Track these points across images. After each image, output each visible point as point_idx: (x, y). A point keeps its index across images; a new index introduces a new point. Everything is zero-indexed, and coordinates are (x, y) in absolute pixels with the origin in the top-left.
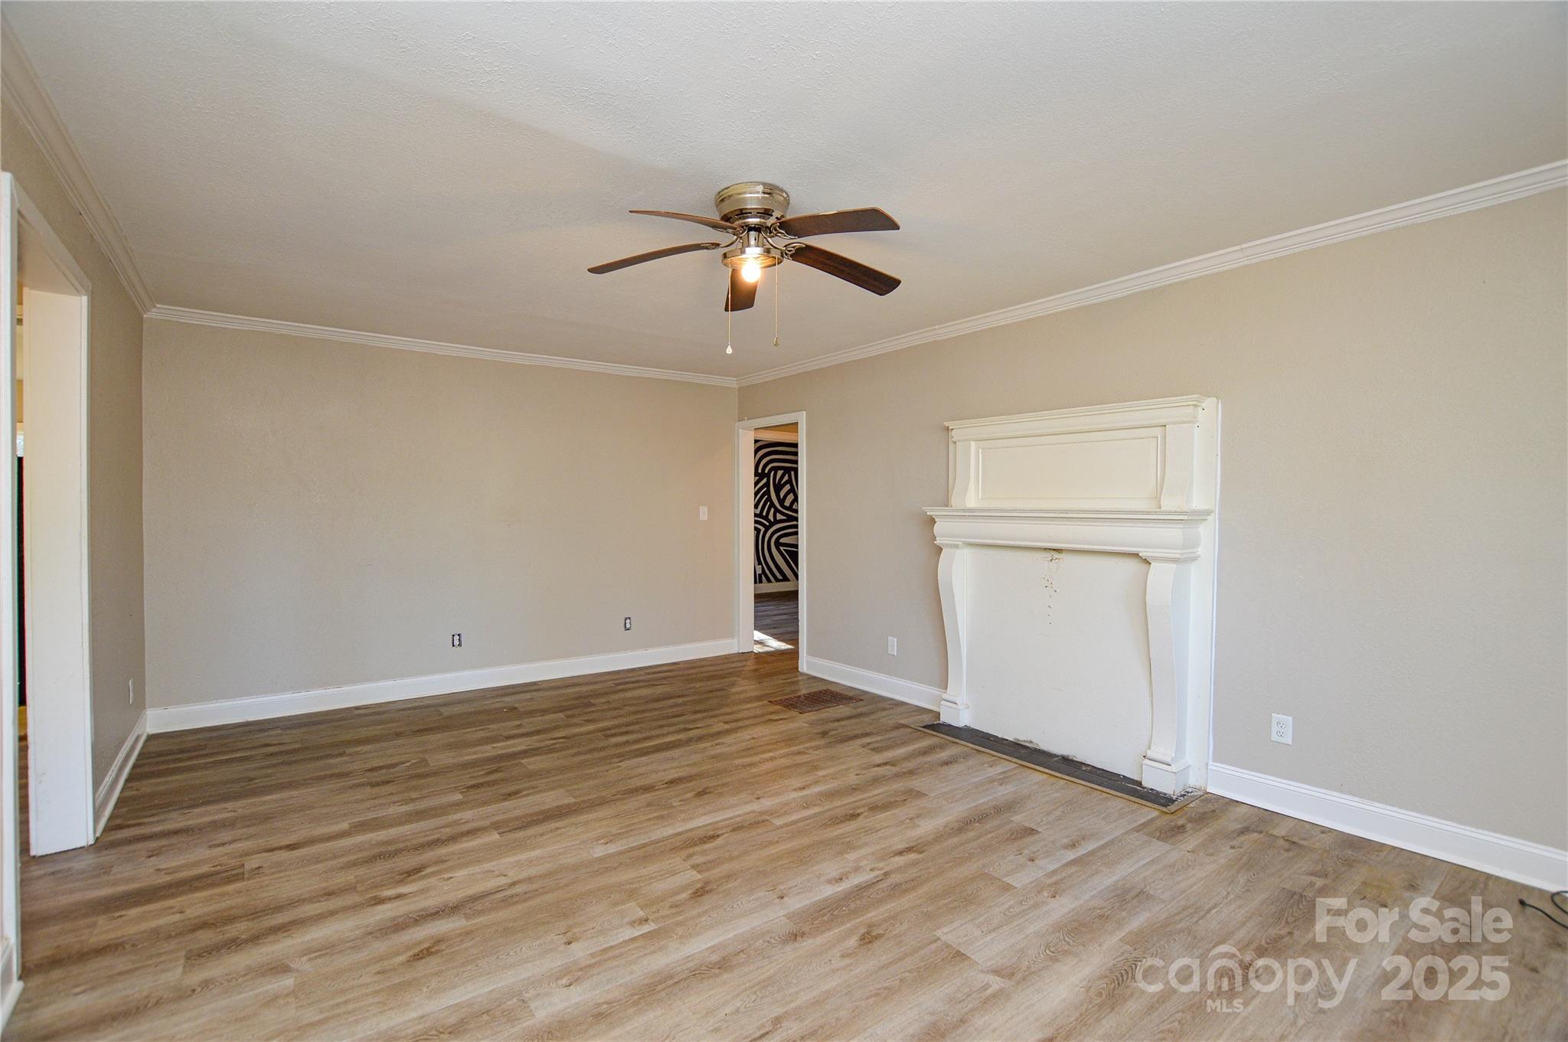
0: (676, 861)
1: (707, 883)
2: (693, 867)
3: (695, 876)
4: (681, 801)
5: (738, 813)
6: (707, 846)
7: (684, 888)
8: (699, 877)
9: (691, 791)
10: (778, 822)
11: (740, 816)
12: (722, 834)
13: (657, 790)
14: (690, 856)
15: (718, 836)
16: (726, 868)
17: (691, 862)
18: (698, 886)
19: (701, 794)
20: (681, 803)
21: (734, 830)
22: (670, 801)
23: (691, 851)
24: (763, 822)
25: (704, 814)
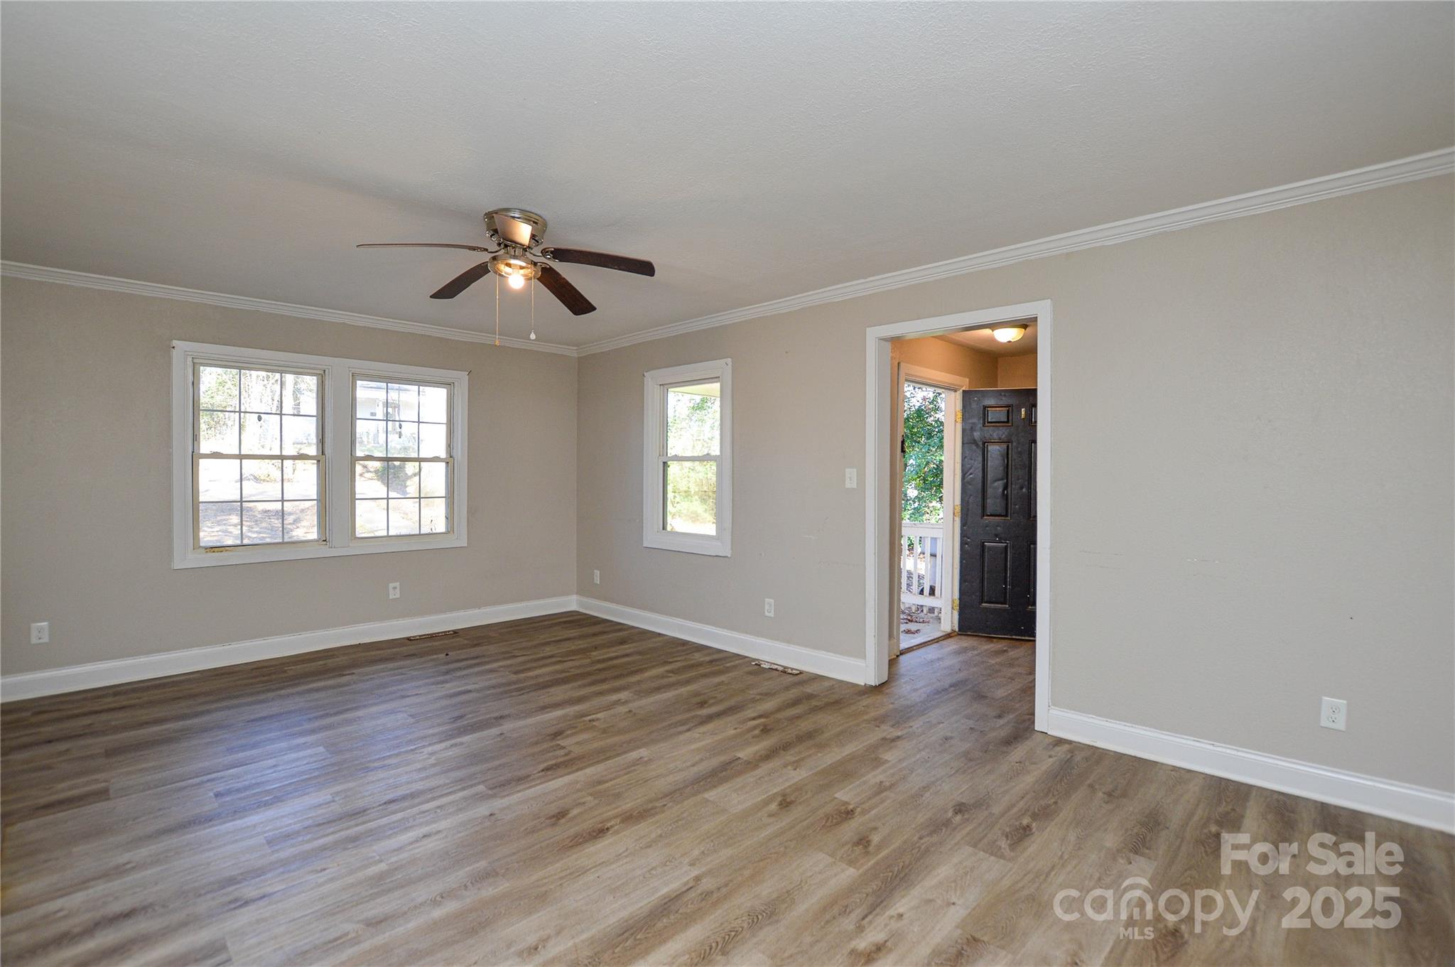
0: (577, 751)
1: (553, 739)
2: (564, 748)
3: (562, 743)
4: (584, 803)
5: (520, 794)
6: (551, 763)
7: (568, 736)
8: (558, 742)
9: (575, 817)
10: (481, 788)
11: (519, 791)
12: (539, 772)
13: (616, 817)
14: (566, 755)
15: (543, 771)
16: (536, 749)
17: (566, 751)
18: (559, 737)
19: (561, 815)
20: (583, 800)
21: (529, 776)
22: (597, 802)
23: (566, 758)
24: (496, 787)
25: (556, 790)
